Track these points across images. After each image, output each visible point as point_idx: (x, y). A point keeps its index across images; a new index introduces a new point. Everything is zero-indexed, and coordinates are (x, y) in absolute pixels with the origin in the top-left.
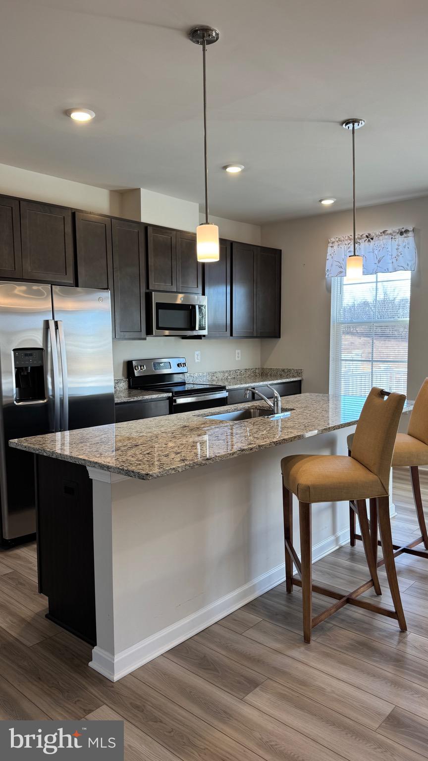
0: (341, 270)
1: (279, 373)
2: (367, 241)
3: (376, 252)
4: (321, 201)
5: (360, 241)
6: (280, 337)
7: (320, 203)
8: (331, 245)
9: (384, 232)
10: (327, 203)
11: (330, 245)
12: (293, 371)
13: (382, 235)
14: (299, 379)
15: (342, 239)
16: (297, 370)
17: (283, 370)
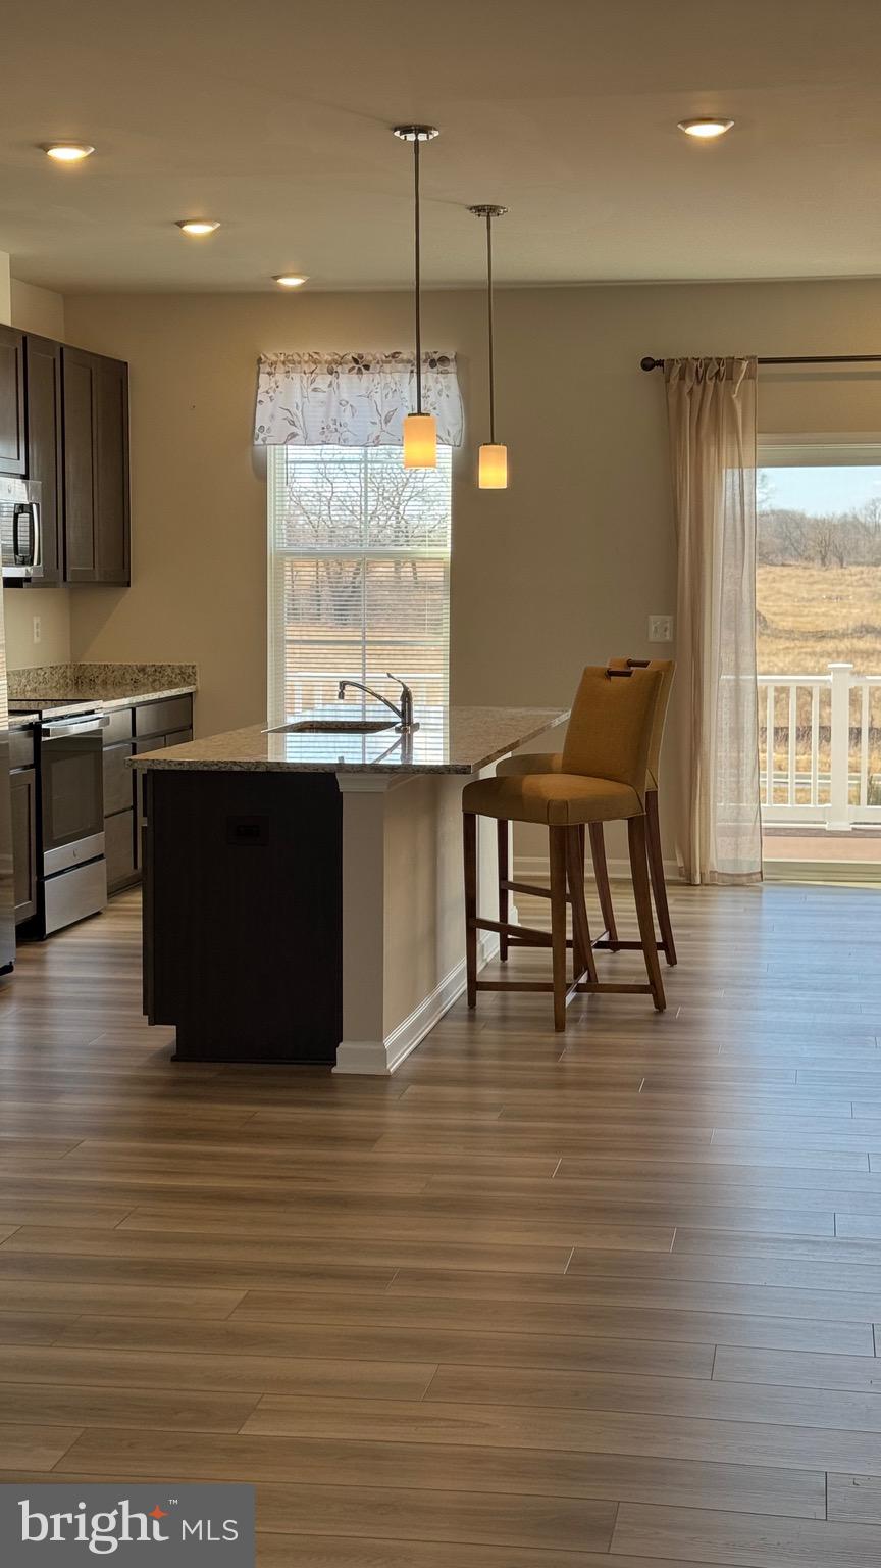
0: (293, 429)
1: (128, 676)
2: (355, 370)
3: (377, 398)
4: (277, 277)
5: (339, 369)
6: (129, 585)
7: (273, 280)
8: (268, 369)
9: (393, 356)
10: (291, 282)
11: (265, 368)
12: (169, 670)
13: (389, 362)
14: (185, 690)
15: (296, 358)
16: (180, 667)
17: (142, 669)
